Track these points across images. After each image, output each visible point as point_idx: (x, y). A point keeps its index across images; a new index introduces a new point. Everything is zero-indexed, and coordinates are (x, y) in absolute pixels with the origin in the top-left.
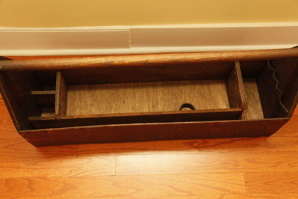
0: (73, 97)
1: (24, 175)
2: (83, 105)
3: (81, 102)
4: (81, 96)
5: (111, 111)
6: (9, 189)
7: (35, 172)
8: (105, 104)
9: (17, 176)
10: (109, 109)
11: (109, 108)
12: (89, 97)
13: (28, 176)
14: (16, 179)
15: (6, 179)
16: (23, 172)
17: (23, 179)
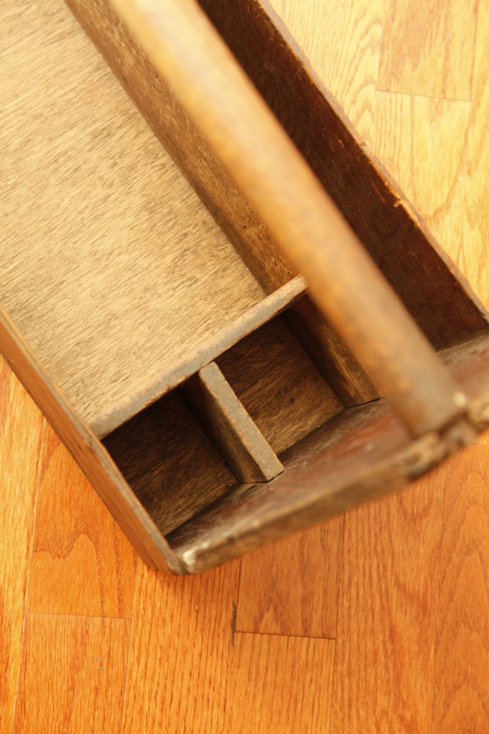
0: (113, 369)
1: (28, 468)
2: (124, 300)
3: (115, 317)
4: (85, 335)
5: (72, 148)
6: (88, 534)
7: (18, 414)
8: (56, 201)
9: (28, 498)
10: (70, 164)
11: (63, 170)
12: (64, 297)
13: (35, 447)
14: (40, 503)
15: (35, 551)
16: (10, 471)
17: (45, 467)
